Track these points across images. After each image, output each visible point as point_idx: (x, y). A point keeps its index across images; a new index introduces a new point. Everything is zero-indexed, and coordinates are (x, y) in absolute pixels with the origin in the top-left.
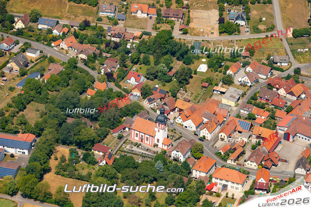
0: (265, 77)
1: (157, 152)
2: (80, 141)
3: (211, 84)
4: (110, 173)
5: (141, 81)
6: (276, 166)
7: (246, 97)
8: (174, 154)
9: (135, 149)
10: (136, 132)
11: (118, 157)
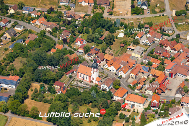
0: (158, 40)
1: (93, 85)
2: (46, 80)
3: (126, 45)
4: (63, 98)
5: (83, 44)
6: (164, 93)
7: (147, 52)
8: (102, 86)
9: (79, 84)
10: (80, 74)
11: (69, 89)
